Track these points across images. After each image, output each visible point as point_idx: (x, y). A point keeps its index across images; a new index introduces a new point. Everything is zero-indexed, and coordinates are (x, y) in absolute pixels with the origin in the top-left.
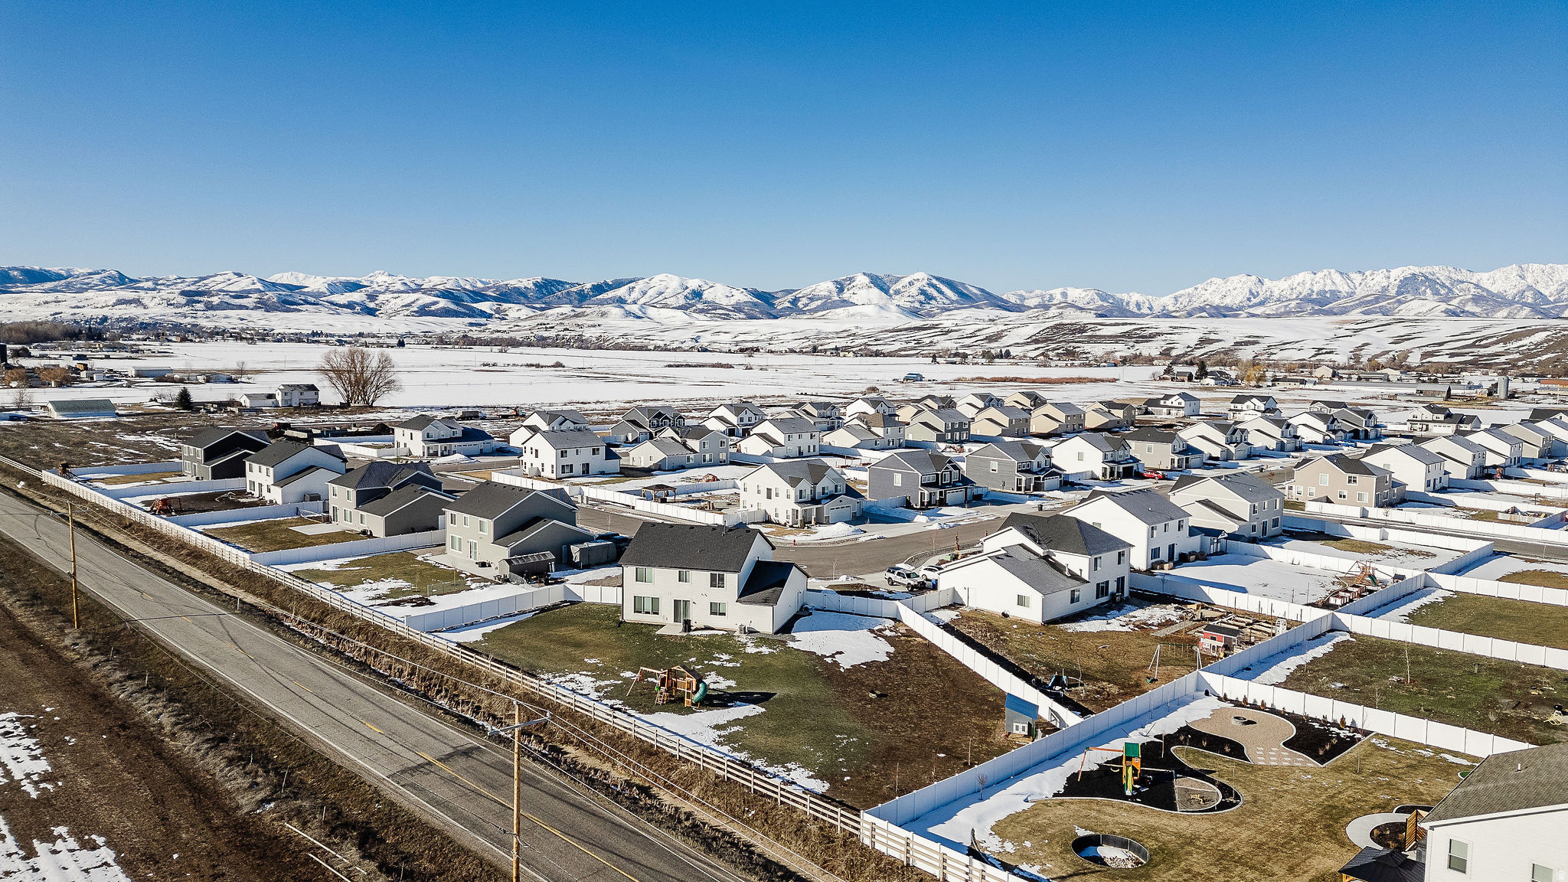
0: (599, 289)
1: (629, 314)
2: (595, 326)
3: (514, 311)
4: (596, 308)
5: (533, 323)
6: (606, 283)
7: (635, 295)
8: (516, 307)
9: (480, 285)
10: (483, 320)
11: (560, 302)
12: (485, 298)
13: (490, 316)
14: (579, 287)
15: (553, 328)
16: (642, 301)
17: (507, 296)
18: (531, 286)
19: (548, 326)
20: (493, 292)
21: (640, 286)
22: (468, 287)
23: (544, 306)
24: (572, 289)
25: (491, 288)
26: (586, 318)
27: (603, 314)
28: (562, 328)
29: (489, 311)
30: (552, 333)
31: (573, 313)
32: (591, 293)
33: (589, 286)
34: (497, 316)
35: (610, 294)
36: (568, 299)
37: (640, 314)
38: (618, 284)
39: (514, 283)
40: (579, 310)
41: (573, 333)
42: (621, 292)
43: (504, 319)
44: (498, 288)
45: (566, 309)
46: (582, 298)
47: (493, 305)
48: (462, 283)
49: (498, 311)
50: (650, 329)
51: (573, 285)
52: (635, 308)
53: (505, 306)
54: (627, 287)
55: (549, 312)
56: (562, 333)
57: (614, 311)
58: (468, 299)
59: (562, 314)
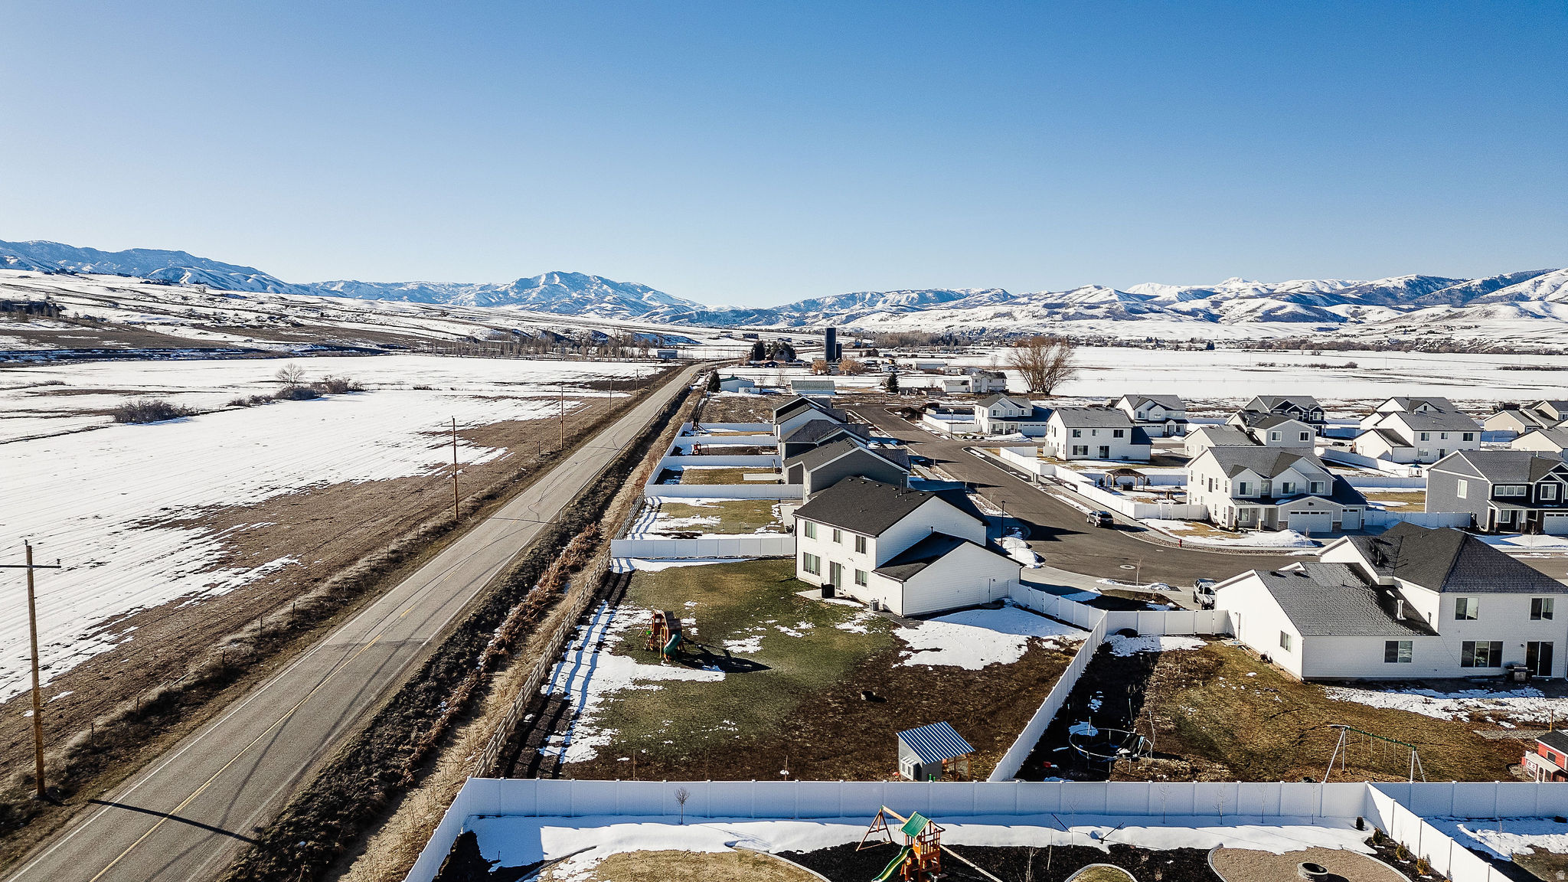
0: (1491, 285)
1: (1524, 313)
2: (1470, 328)
3: (1374, 314)
4: (1479, 307)
5: (1391, 326)
6: (1502, 278)
7: (1541, 291)
8: (1378, 309)
9: (1340, 287)
10: (1335, 325)
11: (1437, 301)
12: (1341, 300)
13: (1345, 320)
14: (1465, 284)
15: (1415, 330)
16: (1553, 297)
17: (1370, 297)
18: (1402, 285)
19: (1409, 329)
20: (1354, 294)
21: (1552, 278)
22: (1326, 290)
23: (1413, 307)
24: (1455, 287)
25: (1353, 289)
26: (1465, 319)
27: (1488, 314)
28: (1425, 330)
29: (1344, 315)
30: (1412, 337)
31: (1448, 314)
32: (1480, 291)
33: (1478, 282)
34: (1353, 319)
35: (1508, 290)
36: (1450, 298)
37: (1542, 312)
38: (1520, 278)
39: (1381, 282)
40: (1456, 310)
41: (1439, 337)
42: (1523, 287)
43: (1360, 322)
44: (1360, 289)
45: (1441, 310)
46: (1468, 296)
47: (1351, 308)
48: (1319, 286)
49: (1354, 314)
50: (1546, 331)
51: (1456, 282)
52: (1534, 306)
53: (1364, 308)
54: (1532, 281)
55: (1417, 313)
56: (1425, 337)
57: (1504, 310)
58: (1323, 302)
59: (1434, 315)
